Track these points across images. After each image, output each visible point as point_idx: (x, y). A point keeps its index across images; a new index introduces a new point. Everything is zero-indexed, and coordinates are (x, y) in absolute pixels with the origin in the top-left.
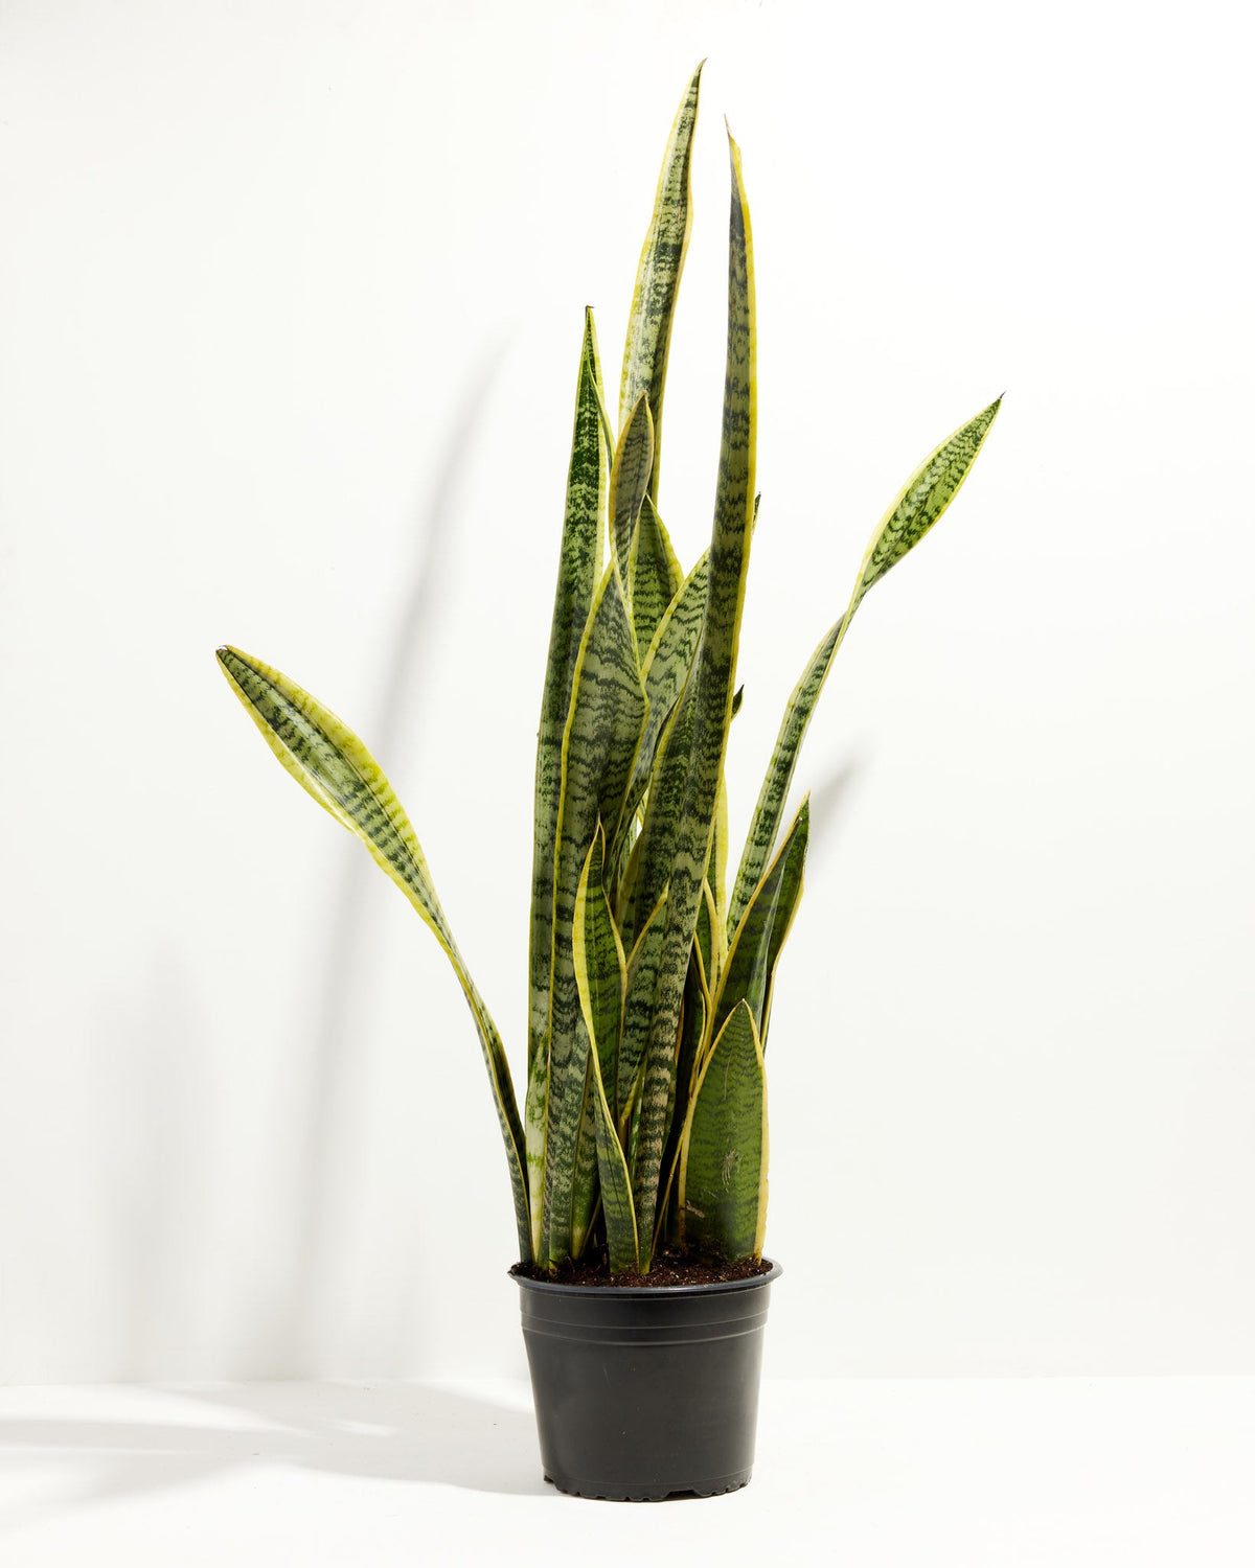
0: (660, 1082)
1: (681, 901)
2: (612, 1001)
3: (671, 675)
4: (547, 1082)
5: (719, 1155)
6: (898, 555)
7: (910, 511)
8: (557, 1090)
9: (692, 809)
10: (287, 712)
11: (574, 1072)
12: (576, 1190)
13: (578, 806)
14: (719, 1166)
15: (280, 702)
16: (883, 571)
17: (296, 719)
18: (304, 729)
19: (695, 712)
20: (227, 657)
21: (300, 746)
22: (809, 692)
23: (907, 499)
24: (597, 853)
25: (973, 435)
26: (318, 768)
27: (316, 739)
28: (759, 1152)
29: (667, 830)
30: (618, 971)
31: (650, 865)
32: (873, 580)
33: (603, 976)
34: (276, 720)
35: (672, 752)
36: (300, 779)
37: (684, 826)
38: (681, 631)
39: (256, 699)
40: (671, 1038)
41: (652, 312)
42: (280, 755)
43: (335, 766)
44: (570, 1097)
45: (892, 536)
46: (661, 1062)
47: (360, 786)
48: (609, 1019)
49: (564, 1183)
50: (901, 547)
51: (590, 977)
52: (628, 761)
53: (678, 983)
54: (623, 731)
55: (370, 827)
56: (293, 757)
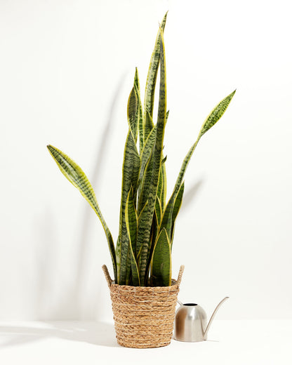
0: (146, 246)
1: (150, 204)
2: (135, 228)
3: (148, 152)
4: (120, 246)
5: (160, 264)
6: (211, 126)
7: (213, 116)
8: (122, 248)
9: (153, 183)
10: (63, 160)
11: (126, 244)
12: (126, 271)
13: (126, 183)
14: (159, 266)
15: (62, 158)
16: (207, 130)
17: (65, 162)
18: (67, 164)
19: (153, 160)
20: (49, 147)
21: (66, 168)
22: (188, 158)
23: (213, 113)
24: (131, 193)
25: (229, 99)
26: (69, 173)
27: (69, 166)
28: (169, 263)
29: (147, 188)
30: (136, 220)
31: (144, 196)
32: (204, 132)
33: (132, 222)
34: (60, 162)
35: (148, 170)
36: (65, 175)
37: (151, 187)
38: (151, 142)
39: (56, 157)
40: (148, 236)
41: (153, 69)
42: (61, 170)
43: (74, 173)
44: (125, 249)
45: (209, 122)
46: (146, 242)
47: (80, 177)
48: (134, 232)
49: (124, 270)
50: (211, 124)
51: (129, 221)
52: (138, 172)
53: (150, 224)
54: (136, 165)
55: (81, 187)
56: (64, 170)
